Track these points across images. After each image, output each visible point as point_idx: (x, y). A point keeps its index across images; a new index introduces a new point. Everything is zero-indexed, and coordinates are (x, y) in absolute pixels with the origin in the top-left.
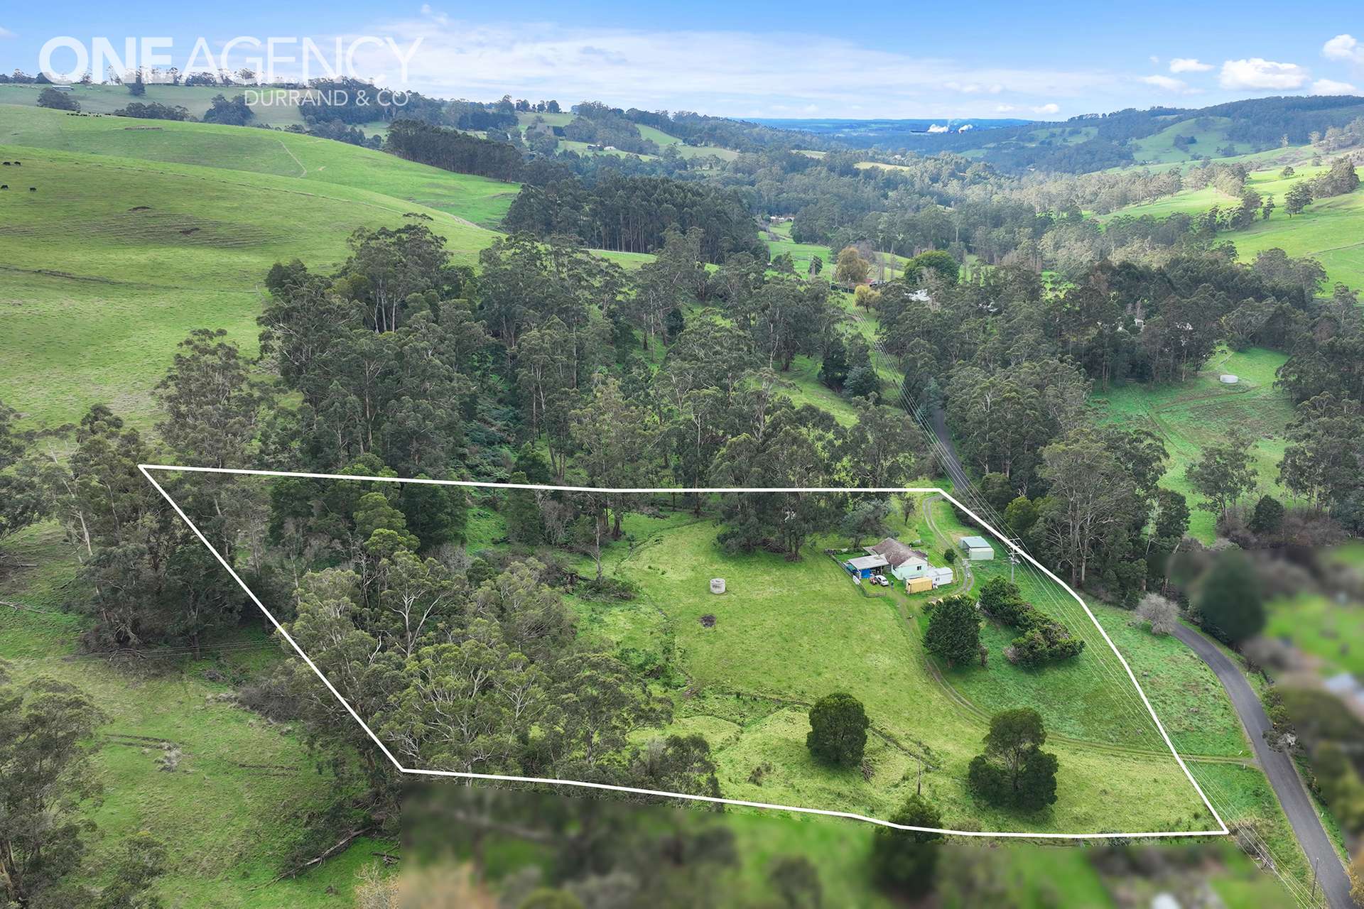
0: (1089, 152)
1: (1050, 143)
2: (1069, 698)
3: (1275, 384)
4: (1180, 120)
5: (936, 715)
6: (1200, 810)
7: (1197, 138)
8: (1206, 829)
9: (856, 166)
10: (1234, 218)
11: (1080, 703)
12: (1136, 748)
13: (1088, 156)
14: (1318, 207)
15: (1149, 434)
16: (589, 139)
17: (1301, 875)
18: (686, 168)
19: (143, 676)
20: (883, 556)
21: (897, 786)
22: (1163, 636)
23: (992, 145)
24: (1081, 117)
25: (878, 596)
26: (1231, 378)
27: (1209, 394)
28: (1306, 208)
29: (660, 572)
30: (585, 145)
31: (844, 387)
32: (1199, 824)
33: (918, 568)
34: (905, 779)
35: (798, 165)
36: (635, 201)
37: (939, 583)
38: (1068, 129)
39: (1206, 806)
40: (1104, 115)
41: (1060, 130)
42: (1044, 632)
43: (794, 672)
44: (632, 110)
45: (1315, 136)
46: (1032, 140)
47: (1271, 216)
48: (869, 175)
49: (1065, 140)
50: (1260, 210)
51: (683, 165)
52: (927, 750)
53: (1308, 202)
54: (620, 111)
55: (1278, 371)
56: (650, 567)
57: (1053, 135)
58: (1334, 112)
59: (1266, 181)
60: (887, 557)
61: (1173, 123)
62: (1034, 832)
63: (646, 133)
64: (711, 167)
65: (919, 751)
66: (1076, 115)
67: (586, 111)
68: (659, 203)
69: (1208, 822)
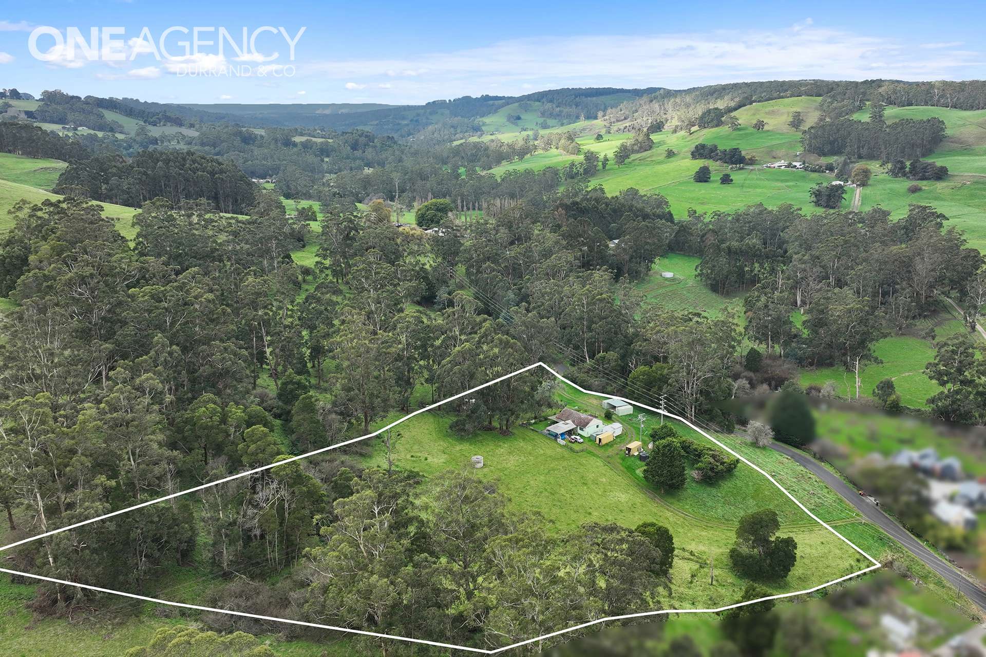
0: (452, 127)
1: (417, 121)
2: (744, 499)
3: (696, 276)
4: (508, 104)
5: (677, 527)
6: (858, 556)
7: (522, 117)
8: (868, 567)
9: (293, 139)
10: (585, 170)
11: (751, 501)
12: (798, 524)
13: (452, 129)
14: (633, 160)
15: (699, 315)
16: (61, 121)
17: (939, 583)
18: (157, 144)
19: (110, 627)
20: (569, 421)
21: (691, 582)
22: (764, 448)
23: (375, 123)
24: (434, 102)
25: (582, 451)
26: (669, 275)
27: (661, 286)
28: (627, 161)
29: (423, 459)
30: (60, 126)
31: (435, 303)
32: (862, 565)
33: (597, 426)
34: (693, 576)
35: (248, 139)
36: (174, 171)
37: (615, 435)
38: (428, 111)
39: (859, 552)
40: (450, 100)
41: (423, 111)
42: (714, 456)
43: (574, 516)
44: (89, 97)
45: (600, 114)
46: (404, 118)
47: (607, 167)
48: (306, 146)
49: (427, 118)
50: (600, 164)
51: (155, 141)
52: (692, 553)
53: (627, 157)
54: (80, 98)
55: (697, 267)
56: (412, 456)
57: (418, 115)
58: (602, 98)
59: (589, 144)
60: (573, 422)
61: (503, 106)
62: (784, 593)
63: (110, 116)
64: (178, 142)
65: (687, 555)
66: (431, 101)
67: (51, 98)
68: (194, 171)
69: (866, 563)
